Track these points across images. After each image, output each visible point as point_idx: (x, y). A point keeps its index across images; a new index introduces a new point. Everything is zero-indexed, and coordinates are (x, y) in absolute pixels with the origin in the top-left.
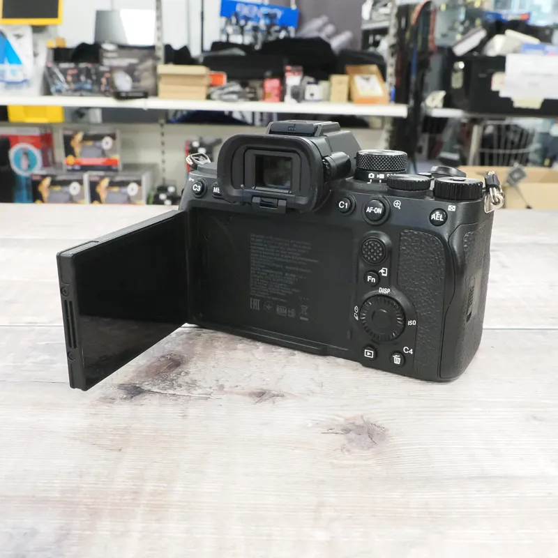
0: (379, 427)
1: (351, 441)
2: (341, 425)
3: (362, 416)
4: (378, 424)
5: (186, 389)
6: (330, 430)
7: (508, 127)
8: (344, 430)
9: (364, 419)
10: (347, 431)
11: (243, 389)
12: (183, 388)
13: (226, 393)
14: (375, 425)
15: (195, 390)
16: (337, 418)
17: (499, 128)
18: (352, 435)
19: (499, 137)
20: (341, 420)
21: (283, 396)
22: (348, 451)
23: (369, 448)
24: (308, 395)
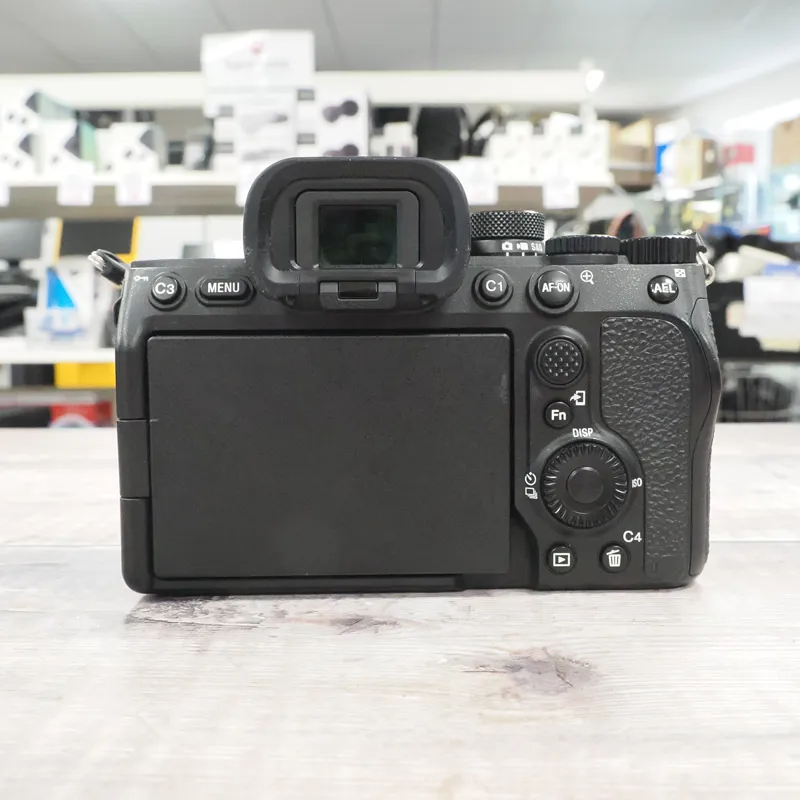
0: (577, 662)
1: (522, 682)
2: (504, 661)
3: (544, 649)
4: (578, 658)
5: (215, 616)
6: (481, 667)
7: (757, 382)
8: (506, 667)
9: (549, 651)
10: (514, 668)
11: (321, 615)
12: (210, 615)
13: (290, 620)
14: (571, 660)
15: (232, 617)
16: (496, 651)
17: (744, 382)
18: (523, 674)
19: (746, 395)
20: (504, 655)
21: (395, 623)
22: (516, 696)
23: (558, 692)
24: (443, 621)
